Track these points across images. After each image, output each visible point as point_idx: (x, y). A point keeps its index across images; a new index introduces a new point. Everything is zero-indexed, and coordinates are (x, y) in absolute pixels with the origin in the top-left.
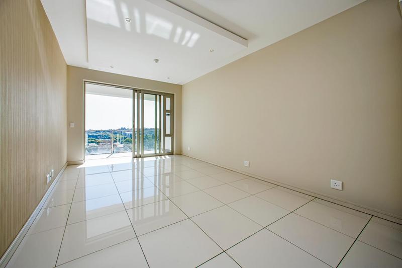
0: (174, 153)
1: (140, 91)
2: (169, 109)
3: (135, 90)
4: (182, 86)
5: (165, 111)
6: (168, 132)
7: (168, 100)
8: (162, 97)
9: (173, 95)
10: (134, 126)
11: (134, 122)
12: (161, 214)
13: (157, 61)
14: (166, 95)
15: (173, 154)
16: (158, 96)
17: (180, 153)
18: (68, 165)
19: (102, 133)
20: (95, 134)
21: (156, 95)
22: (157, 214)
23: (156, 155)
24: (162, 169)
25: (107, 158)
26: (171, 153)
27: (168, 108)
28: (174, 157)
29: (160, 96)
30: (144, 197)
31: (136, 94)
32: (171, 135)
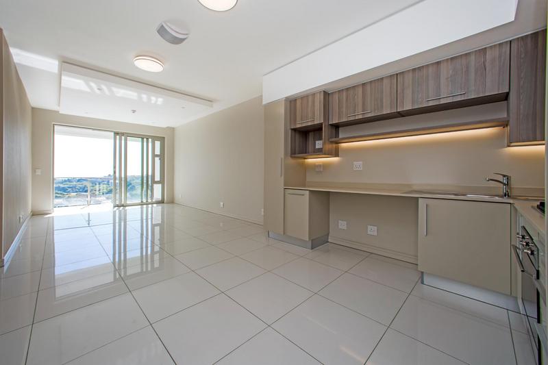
0: (165, 201)
1: (123, 134)
2: (159, 154)
3: (116, 134)
4: (173, 128)
5: (154, 156)
6: (157, 178)
7: (158, 144)
8: (150, 140)
9: (164, 138)
10: (115, 172)
11: (115, 167)
12: (149, 269)
13: (134, 111)
15: (163, 203)
16: (145, 139)
17: (172, 201)
18: (33, 215)
19: (75, 183)
21: (143, 138)
22: (144, 270)
23: (142, 204)
25: (82, 208)
26: (162, 202)
27: (158, 152)
28: (165, 205)
29: (147, 139)
30: (127, 258)
31: (118, 137)
32: (162, 182)
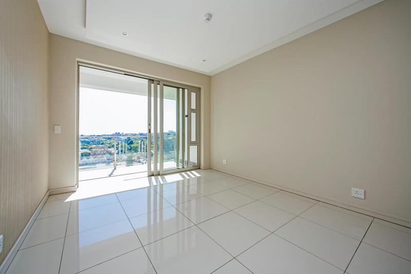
0: (202, 167)
1: (159, 82)
2: (195, 108)
3: (151, 81)
4: (210, 77)
5: (190, 110)
6: (193, 139)
7: (193, 95)
8: (186, 91)
9: (200, 88)
11: (150, 125)
13: (209, 17)
14: (192, 89)
15: (199, 169)
16: (181, 90)
17: (210, 168)
18: (50, 195)
20: (87, 140)
21: (178, 88)
23: (178, 171)
24: (186, 188)
25: (110, 176)
26: (198, 167)
27: (193, 106)
28: (202, 172)
29: (183, 89)
31: (152, 85)
32: (197, 143)
